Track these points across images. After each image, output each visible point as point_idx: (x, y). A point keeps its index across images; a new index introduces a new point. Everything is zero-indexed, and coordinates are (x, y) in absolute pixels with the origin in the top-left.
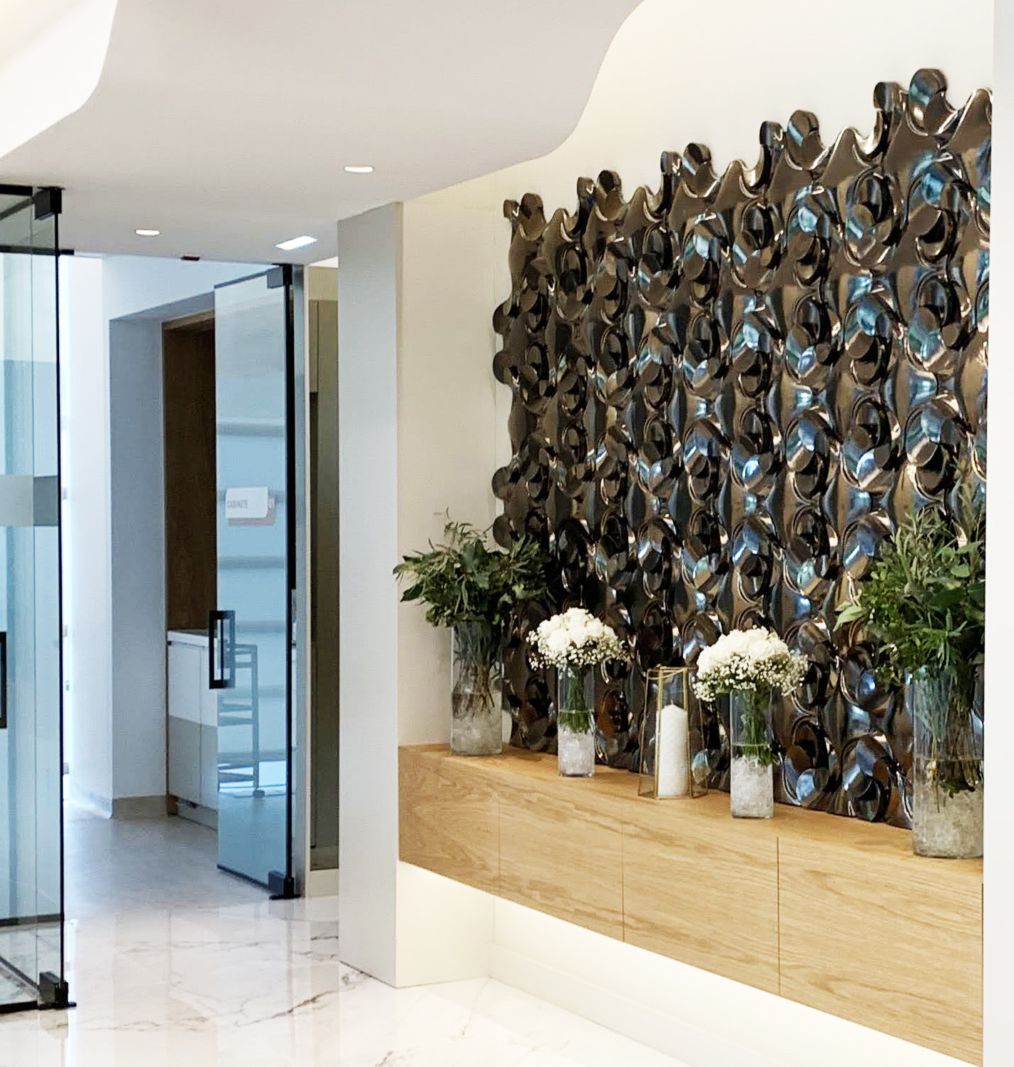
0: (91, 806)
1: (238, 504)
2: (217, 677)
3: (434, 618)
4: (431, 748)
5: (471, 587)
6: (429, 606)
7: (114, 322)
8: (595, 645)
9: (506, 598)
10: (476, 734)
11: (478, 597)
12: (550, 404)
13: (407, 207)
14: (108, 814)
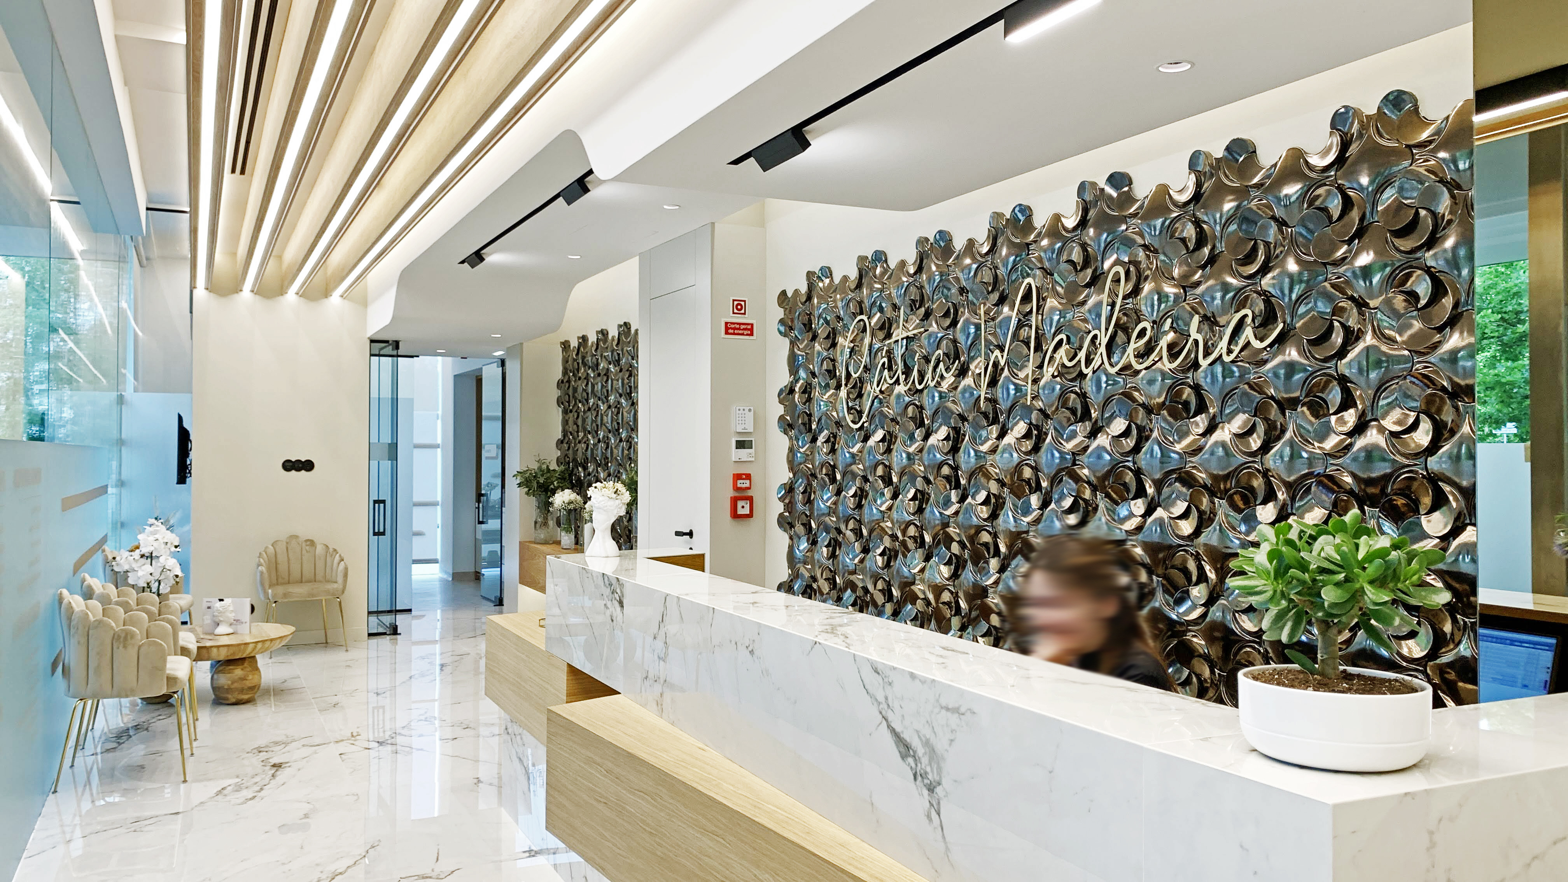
0: (445, 576)
1: (489, 451)
2: (481, 520)
3: (527, 494)
4: (530, 542)
5: (538, 483)
6: (526, 489)
7: (455, 376)
8: (572, 502)
9: (552, 486)
10: (542, 536)
11: (540, 486)
12: (571, 415)
13: (525, 345)
14: (450, 579)
